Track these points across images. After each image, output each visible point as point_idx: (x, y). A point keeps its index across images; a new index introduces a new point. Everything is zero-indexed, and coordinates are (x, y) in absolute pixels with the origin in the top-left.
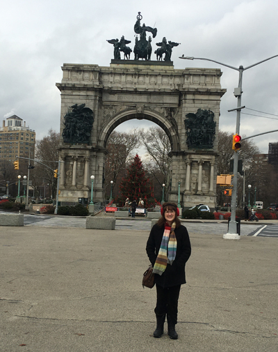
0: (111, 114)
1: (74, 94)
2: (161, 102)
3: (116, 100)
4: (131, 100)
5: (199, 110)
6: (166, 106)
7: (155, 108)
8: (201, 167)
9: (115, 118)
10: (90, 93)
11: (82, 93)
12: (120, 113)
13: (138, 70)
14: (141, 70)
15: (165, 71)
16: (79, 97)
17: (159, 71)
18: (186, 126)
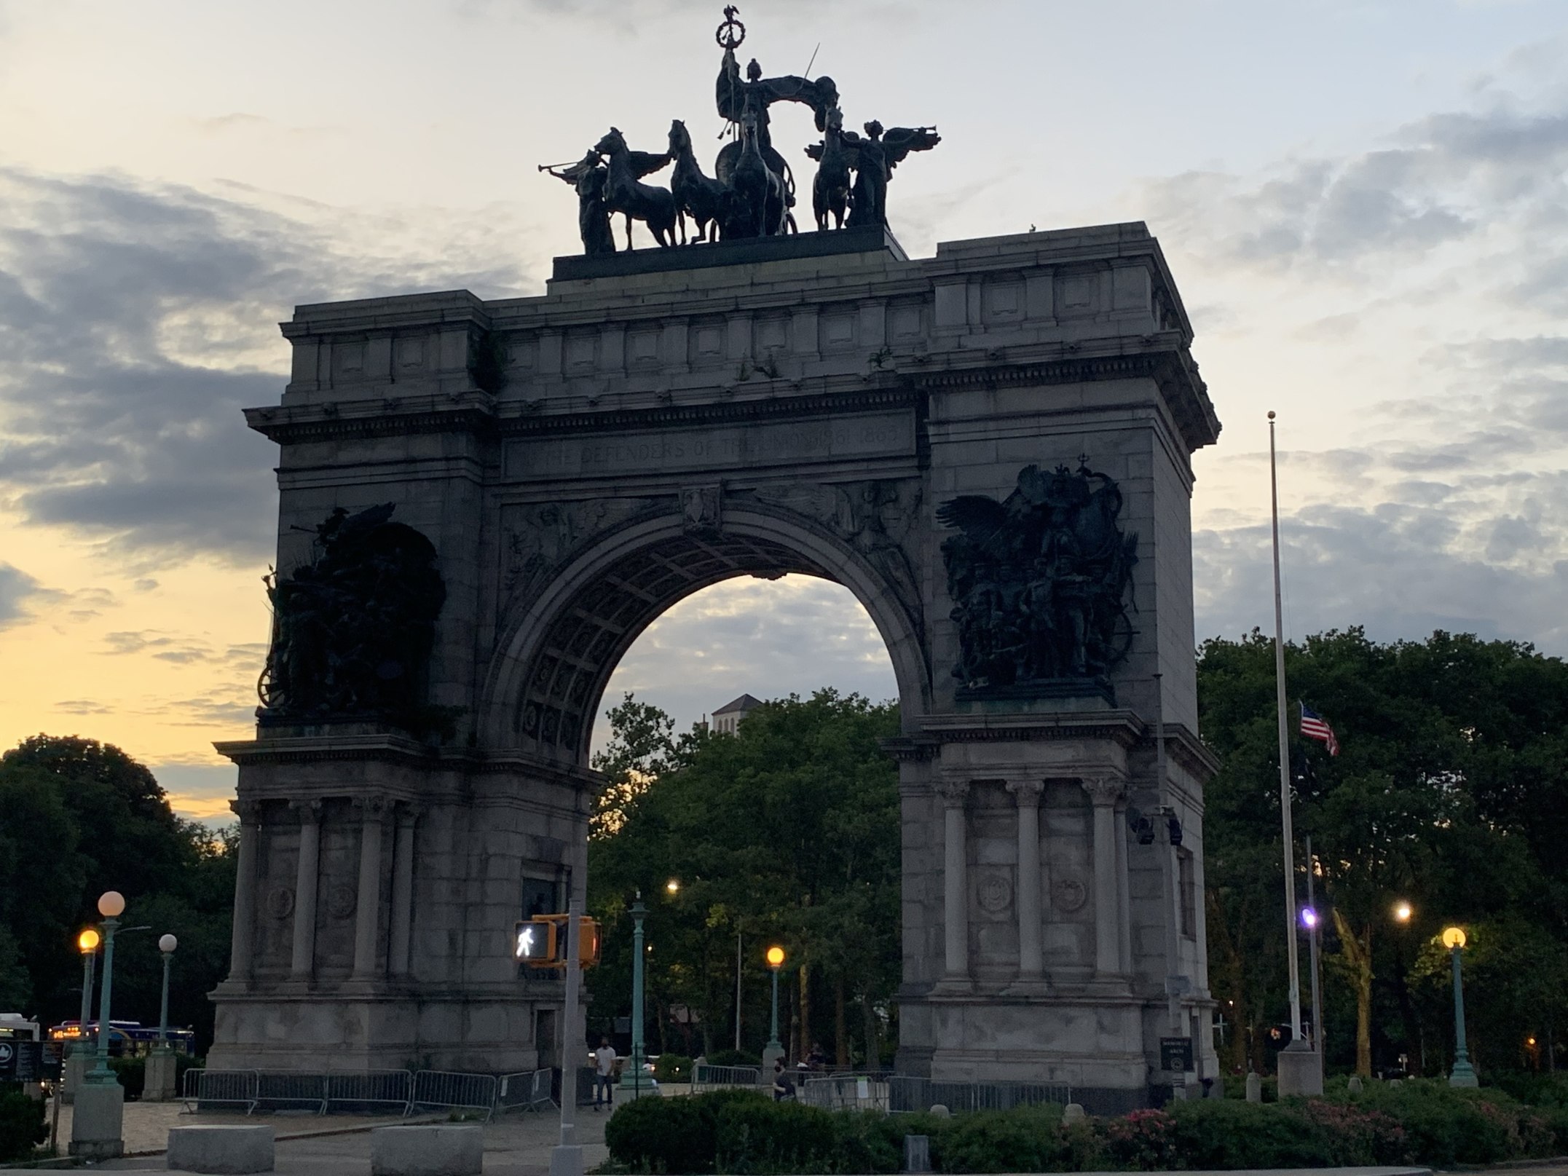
0: (551, 551)
1: (345, 456)
2: (818, 453)
3: (575, 469)
4: (653, 464)
5: (1029, 473)
6: (846, 473)
7: (785, 492)
8: (1027, 817)
9: (569, 573)
10: (426, 446)
11: (387, 449)
12: (593, 542)
13: (691, 297)
14: (705, 291)
15: (831, 283)
16: (369, 470)
17: (798, 286)
18: (951, 575)
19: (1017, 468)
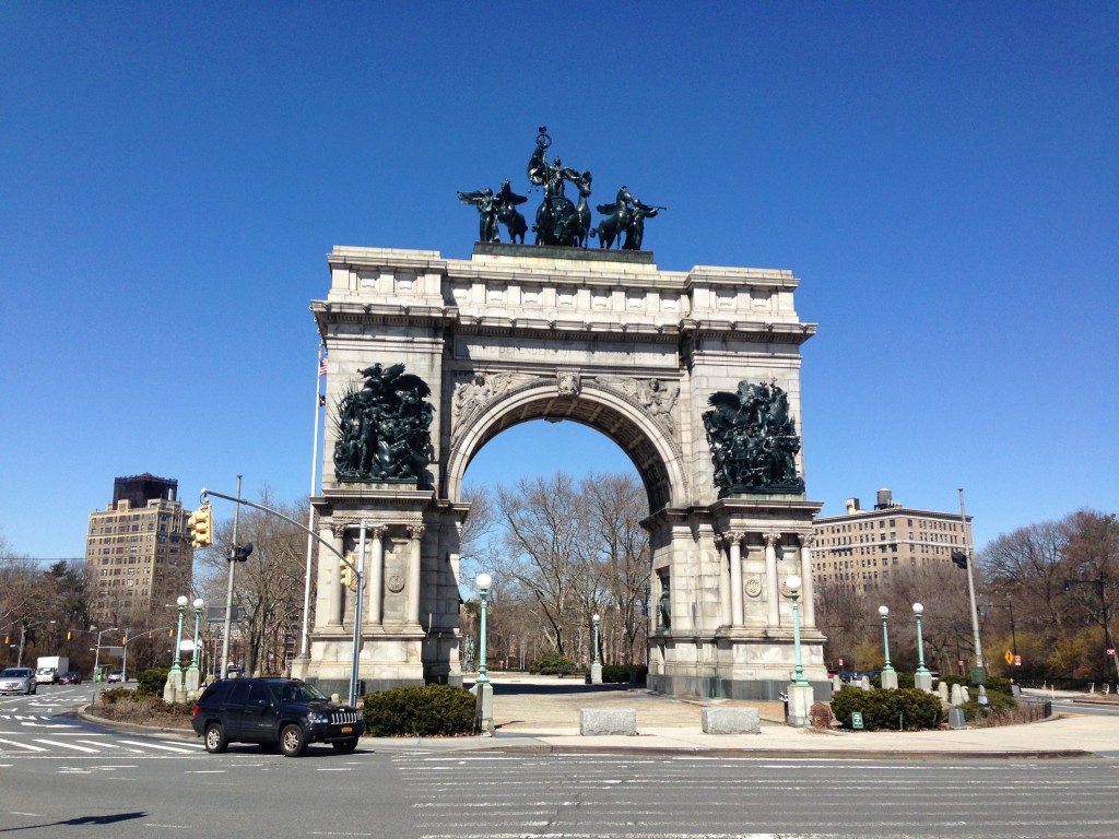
0: (481, 398)
2: (629, 363)
3: (495, 356)
4: (539, 358)
5: (744, 383)
6: (642, 373)
7: (611, 380)
8: (771, 551)
9: (494, 411)
10: (419, 334)
12: (508, 396)
13: (557, 273)
14: (566, 271)
15: (633, 277)
16: (384, 344)
17: (617, 276)
18: (708, 430)
19: (740, 380)
